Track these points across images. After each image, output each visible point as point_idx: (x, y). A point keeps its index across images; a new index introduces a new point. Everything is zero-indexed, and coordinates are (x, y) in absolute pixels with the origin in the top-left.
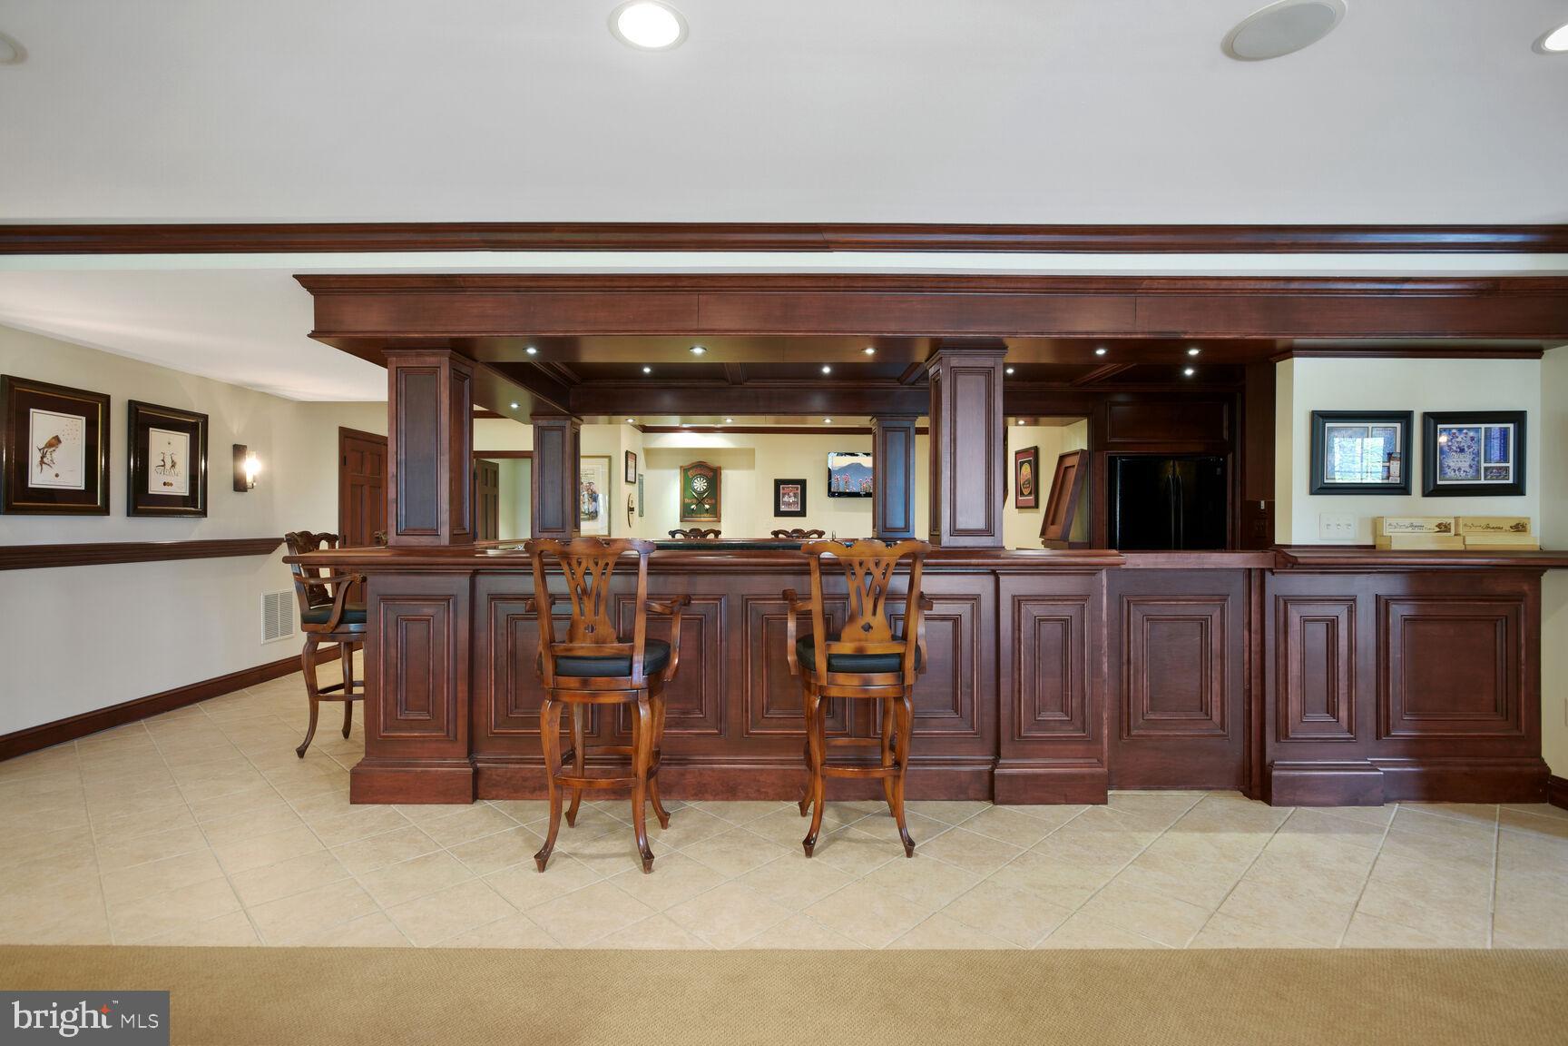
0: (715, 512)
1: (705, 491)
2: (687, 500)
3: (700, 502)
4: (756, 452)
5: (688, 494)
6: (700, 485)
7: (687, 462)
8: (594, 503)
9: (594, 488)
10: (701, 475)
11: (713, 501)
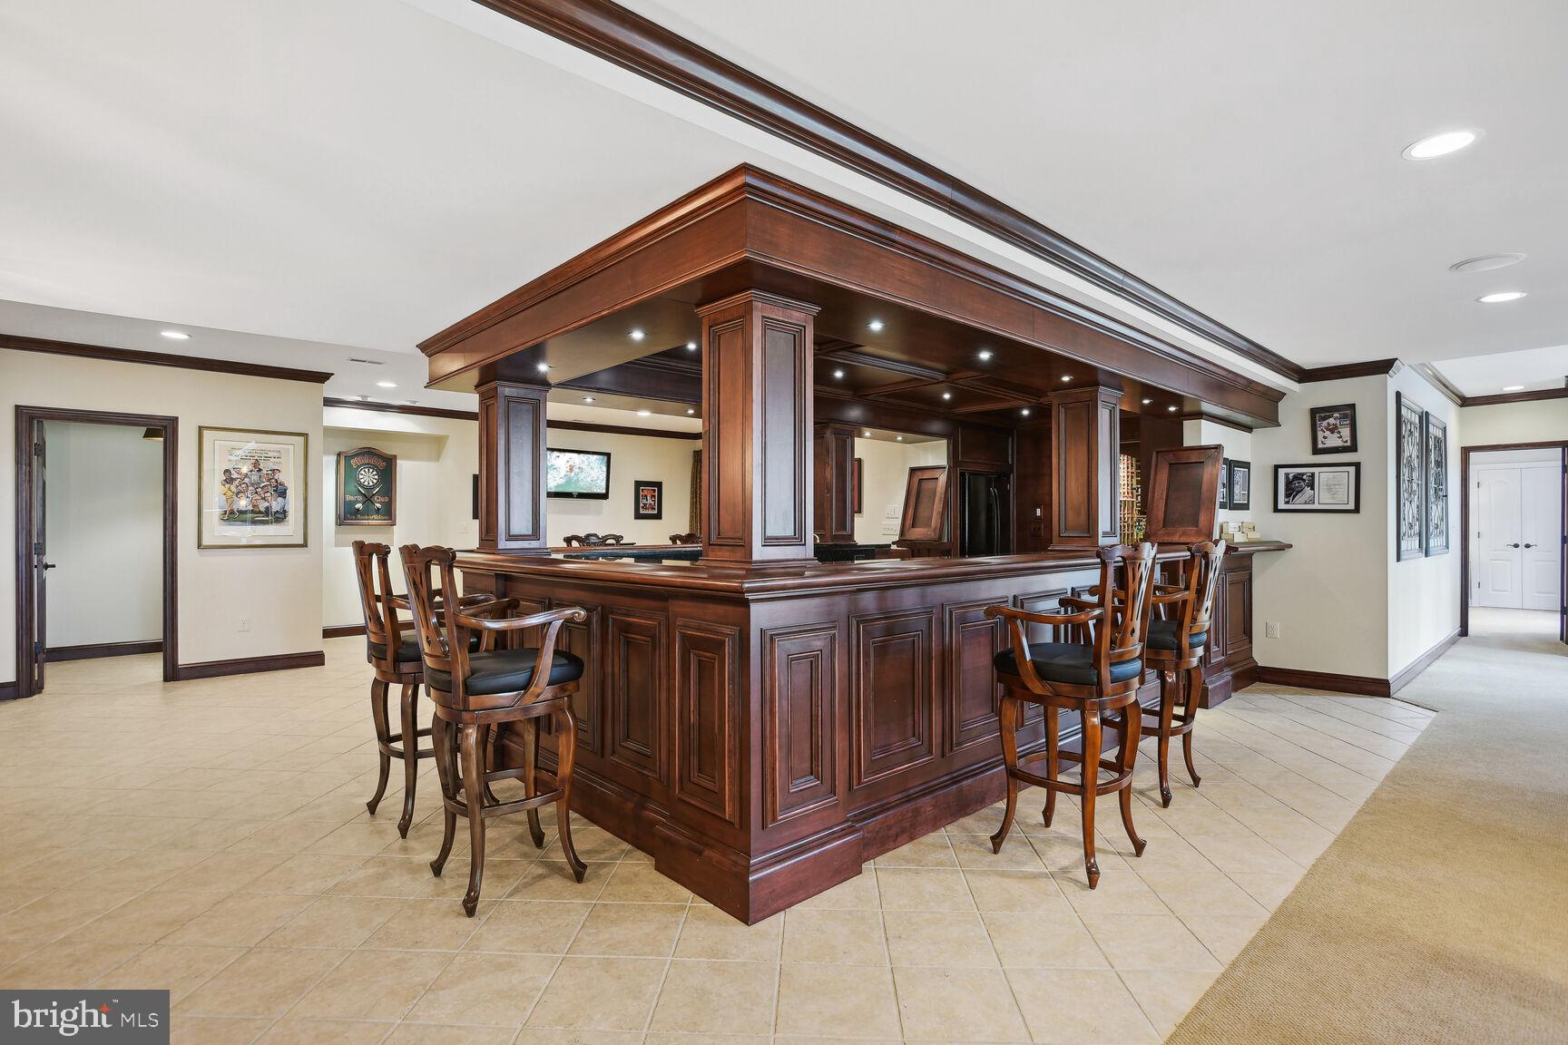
0: (389, 513)
1: (375, 486)
2: (349, 498)
3: (368, 499)
4: (449, 441)
5: (352, 488)
6: (368, 477)
7: (349, 446)
8: (280, 499)
9: (281, 477)
10: (369, 465)
11: (387, 499)
